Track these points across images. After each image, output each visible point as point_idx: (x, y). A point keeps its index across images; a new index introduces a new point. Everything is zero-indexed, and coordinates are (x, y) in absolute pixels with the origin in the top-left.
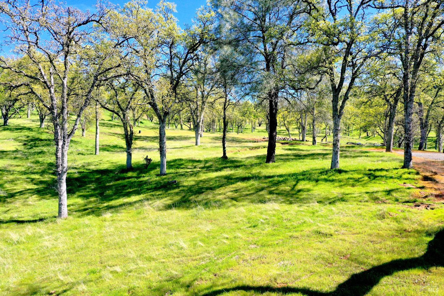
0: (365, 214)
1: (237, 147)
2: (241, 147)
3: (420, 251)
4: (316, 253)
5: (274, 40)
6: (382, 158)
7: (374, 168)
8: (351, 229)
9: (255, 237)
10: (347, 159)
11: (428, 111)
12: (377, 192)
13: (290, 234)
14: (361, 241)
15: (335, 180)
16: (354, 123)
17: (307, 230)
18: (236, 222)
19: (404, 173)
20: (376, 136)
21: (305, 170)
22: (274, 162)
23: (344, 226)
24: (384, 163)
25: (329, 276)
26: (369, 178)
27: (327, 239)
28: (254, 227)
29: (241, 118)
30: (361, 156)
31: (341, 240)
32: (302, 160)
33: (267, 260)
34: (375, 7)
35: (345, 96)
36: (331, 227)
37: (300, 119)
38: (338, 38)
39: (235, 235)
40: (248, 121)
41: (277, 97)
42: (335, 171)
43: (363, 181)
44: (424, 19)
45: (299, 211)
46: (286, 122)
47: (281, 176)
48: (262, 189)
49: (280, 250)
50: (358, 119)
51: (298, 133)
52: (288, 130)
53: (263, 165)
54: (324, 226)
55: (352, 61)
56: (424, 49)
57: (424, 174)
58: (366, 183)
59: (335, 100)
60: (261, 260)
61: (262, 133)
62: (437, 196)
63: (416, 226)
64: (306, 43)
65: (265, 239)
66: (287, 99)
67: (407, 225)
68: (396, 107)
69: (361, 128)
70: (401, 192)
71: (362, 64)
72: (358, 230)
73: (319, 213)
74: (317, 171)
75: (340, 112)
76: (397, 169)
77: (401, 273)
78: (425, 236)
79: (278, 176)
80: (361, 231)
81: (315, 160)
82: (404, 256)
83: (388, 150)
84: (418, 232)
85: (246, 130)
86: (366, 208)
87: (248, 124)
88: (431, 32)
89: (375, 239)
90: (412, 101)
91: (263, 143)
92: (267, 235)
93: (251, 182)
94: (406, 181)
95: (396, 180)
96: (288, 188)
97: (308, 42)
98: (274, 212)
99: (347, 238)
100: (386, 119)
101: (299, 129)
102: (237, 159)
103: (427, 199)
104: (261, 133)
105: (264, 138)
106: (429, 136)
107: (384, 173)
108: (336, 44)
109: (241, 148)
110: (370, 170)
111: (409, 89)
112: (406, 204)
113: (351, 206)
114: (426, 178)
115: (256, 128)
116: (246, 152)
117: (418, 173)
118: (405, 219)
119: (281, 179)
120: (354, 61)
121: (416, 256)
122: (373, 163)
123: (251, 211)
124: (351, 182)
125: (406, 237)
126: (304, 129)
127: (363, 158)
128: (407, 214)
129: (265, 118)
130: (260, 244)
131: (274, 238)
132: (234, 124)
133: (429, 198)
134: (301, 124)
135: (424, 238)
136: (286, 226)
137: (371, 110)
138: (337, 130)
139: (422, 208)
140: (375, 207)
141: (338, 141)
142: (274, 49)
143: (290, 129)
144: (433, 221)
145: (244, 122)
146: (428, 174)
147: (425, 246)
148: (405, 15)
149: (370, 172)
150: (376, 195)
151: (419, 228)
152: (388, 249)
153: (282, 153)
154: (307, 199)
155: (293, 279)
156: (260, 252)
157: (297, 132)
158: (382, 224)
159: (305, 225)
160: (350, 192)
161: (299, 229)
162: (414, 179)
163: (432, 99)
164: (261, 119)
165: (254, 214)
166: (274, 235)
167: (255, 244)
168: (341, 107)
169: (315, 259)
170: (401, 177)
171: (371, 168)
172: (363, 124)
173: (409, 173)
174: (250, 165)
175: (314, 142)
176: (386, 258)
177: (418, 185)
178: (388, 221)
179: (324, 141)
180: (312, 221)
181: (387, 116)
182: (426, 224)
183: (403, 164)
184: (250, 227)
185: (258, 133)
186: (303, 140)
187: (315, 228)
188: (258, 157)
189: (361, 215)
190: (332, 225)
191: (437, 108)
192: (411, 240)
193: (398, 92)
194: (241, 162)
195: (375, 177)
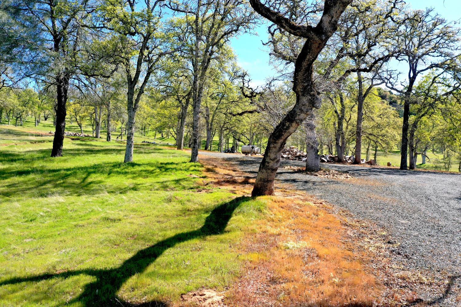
0: (153, 200)
1: (14, 140)
2: (19, 140)
3: (198, 225)
4: (102, 237)
5: (65, 18)
6: (173, 155)
7: (165, 162)
8: (140, 213)
9: (32, 231)
10: (141, 155)
11: (213, 116)
12: (166, 182)
13: (75, 223)
14: (148, 222)
15: (128, 172)
16: (150, 123)
17: (94, 218)
18: (8, 219)
19: (191, 166)
20: (170, 137)
21: (97, 164)
22: (62, 156)
23: (134, 210)
24: (175, 158)
25: (115, 256)
26: (161, 170)
27: (114, 224)
28: (31, 221)
29: (20, 108)
30: (154, 153)
31: (129, 223)
32: (93, 155)
33: (45, 250)
34: (171, 8)
35: (140, 89)
36: (120, 212)
37: (94, 115)
38: (135, 28)
39: (5, 231)
40: (30, 112)
41: (66, 83)
42: (128, 164)
43: (155, 172)
44: (211, 28)
45: (87, 202)
46: (78, 118)
47: (68, 170)
48: (45, 183)
49: (62, 239)
50: (154, 121)
51: (92, 130)
52: (80, 126)
53: (48, 159)
54: (113, 212)
55: (148, 56)
56: (210, 55)
57: (207, 167)
58: (157, 175)
59: (130, 93)
60: (37, 251)
61: (49, 127)
62: (215, 183)
63: (197, 206)
64: (102, 28)
65: (44, 231)
66: (78, 87)
67: (190, 206)
68: (187, 108)
69: (156, 128)
70: (187, 181)
71: (157, 60)
72: (146, 213)
73: (110, 202)
74: (110, 165)
75: (135, 105)
76: (185, 163)
77: (182, 244)
78: (203, 214)
79: (65, 170)
80: (149, 214)
81: (108, 155)
82: (185, 230)
83: (179, 148)
84: (198, 210)
85: (27, 123)
86: (156, 195)
87: (30, 116)
88: (216, 41)
89: (162, 219)
90: (199, 101)
91: (49, 137)
92: (47, 227)
93: (31, 176)
94: (192, 172)
95: (183, 172)
96: (77, 181)
97: (104, 27)
98: (58, 205)
99: (135, 221)
100: (179, 121)
101: (93, 126)
102: (13, 153)
103: (208, 186)
104: (46, 128)
105: (50, 133)
106: (213, 140)
107: (174, 166)
108: (133, 34)
109: (19, 142)
110: (162, 164)
111: (198, 90)
112: (191, 190)
113: (141, 194)
114: (208, 170)
115: (41, 121)
116: (25, 146)
117: (202, 166)
118: (189, 201)
119: (69, 172)
120: (151, 55)
121: (196, 229)
122: (165, 158)
123: (29, 206)
124: (144, 173)
125: (189, 215)
126: (98, 125)
127: (156, 154)
128: (190, 197)
129: (53, 111)
130: (37, 237)
131: (55, 229)
132: (11, 115)
133: (209, 185)
134: (95, 120)
135: (203, 215)
136: (72, 216)
137: (166, 112)
138: (132, 123)
139: (203, 192)
140: (164, 194)
141: (133, 134)
142: (65, 28)
143: (83, 125)
144: (210, 201)
145: (24, 113)
146: (210, 167)
147: (204, 221)
148: (196, 21)
149: (161, 165)
150: (165, 184)
151: (200, 207)
152: (172, 226)
153: (72, 148)
154: (97, 190)
155: (75, 264)
156: (36, 244)
157: (90, 129)
158: (169, 206)
159: (92, 213)
160: (142, 183)
161: (86, 218)
162: (199, 171)
163: (216, 105)
164: (47, 112)
165: (31, 208)
166: (55, 226)
167: (31, 237)
168: (136, 100)
169: (101, 243)
170: (188, 169)
171: (162, 162)
172: (158, 124)
173: (195, 166)
174: (31, 159)
175: (108, 139)
176: (171, 234)
177: (201, 176)
178: (174, 204)
179: (119, 139)
180: (100, 210)
181: (179, 118)
182: (205, 204)
183: (190, 159)
184: (27, 221)
185: (43, 128)
186: (97, 137)
187: (103, 215)
188: (42, 151)
189: (150, 201)
190: (121, 210)
191: (220, 114)
192: (193, 217)
193: (189, 94)
194: (18, 155)
195: (167, 170)
